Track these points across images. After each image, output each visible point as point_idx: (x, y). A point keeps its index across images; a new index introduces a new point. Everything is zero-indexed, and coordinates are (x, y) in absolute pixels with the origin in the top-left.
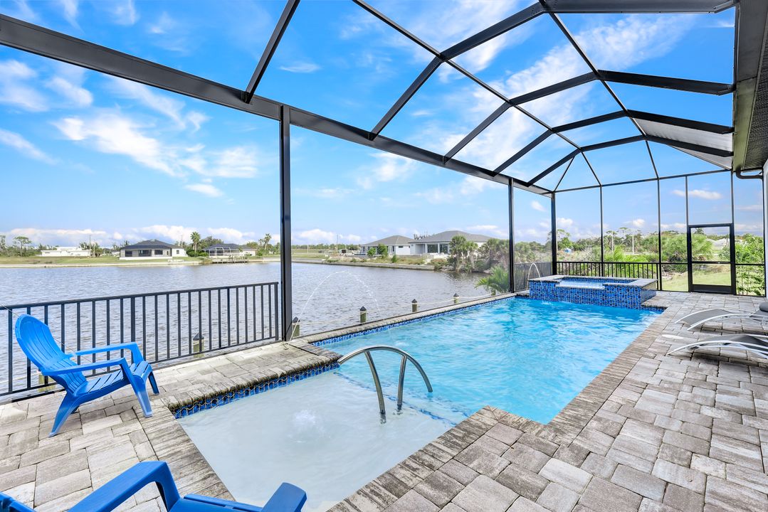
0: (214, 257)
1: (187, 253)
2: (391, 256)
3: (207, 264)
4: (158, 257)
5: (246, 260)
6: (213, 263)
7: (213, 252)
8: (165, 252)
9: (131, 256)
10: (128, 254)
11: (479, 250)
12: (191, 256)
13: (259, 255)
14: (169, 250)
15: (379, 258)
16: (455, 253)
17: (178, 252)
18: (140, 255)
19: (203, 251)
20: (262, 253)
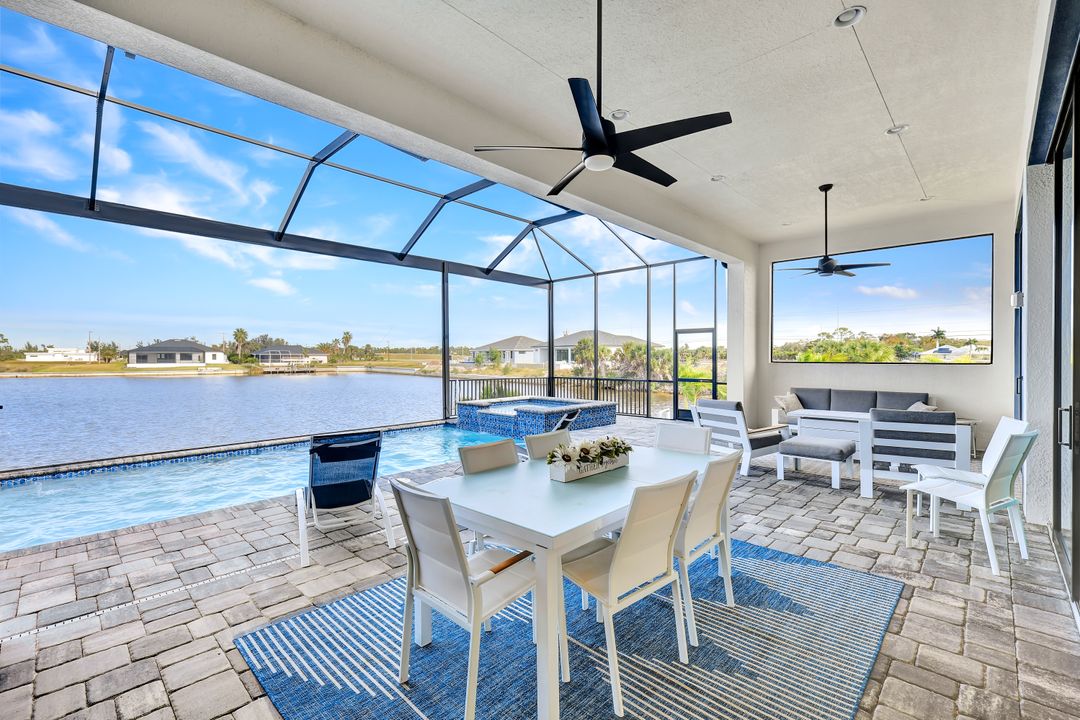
0: (266, 364)
1: (229, 358)
2: (503, 366)
3: (256, 375)
4: (186, 364)
5: (312, 369)
6: (265, 373)
7: (267, 357)
8: (195, 356)
9: (146, 362)
10: (142, 358)
11: (613, 359)
12: (235, 362)
13: (332, 362)
14: (201, 355)
15: (490, 367)
16: (583, 362)
17: (214, 357)
18: (160, 360)
19: (252, 356)
20: (336, 359)
